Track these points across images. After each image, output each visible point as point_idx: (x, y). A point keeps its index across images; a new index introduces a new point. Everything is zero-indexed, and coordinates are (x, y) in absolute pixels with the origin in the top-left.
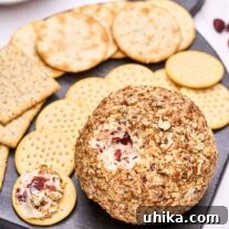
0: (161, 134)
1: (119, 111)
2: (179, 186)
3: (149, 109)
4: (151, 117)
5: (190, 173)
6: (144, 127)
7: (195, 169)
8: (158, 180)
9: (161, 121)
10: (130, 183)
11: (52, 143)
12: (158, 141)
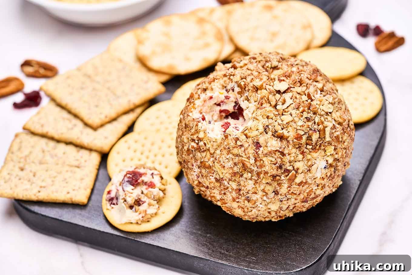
0: (278, 96)
1: (225, 75)
2: (303, 153)
3: (261, 70)
4: (265, 78)
5: (315, 137)
6: (256, 89)
7: (322, 132)
8: (275, 144)
9: (277, 82)
10: (240, 151)
11: (153, 144)
12: (273, 103)
